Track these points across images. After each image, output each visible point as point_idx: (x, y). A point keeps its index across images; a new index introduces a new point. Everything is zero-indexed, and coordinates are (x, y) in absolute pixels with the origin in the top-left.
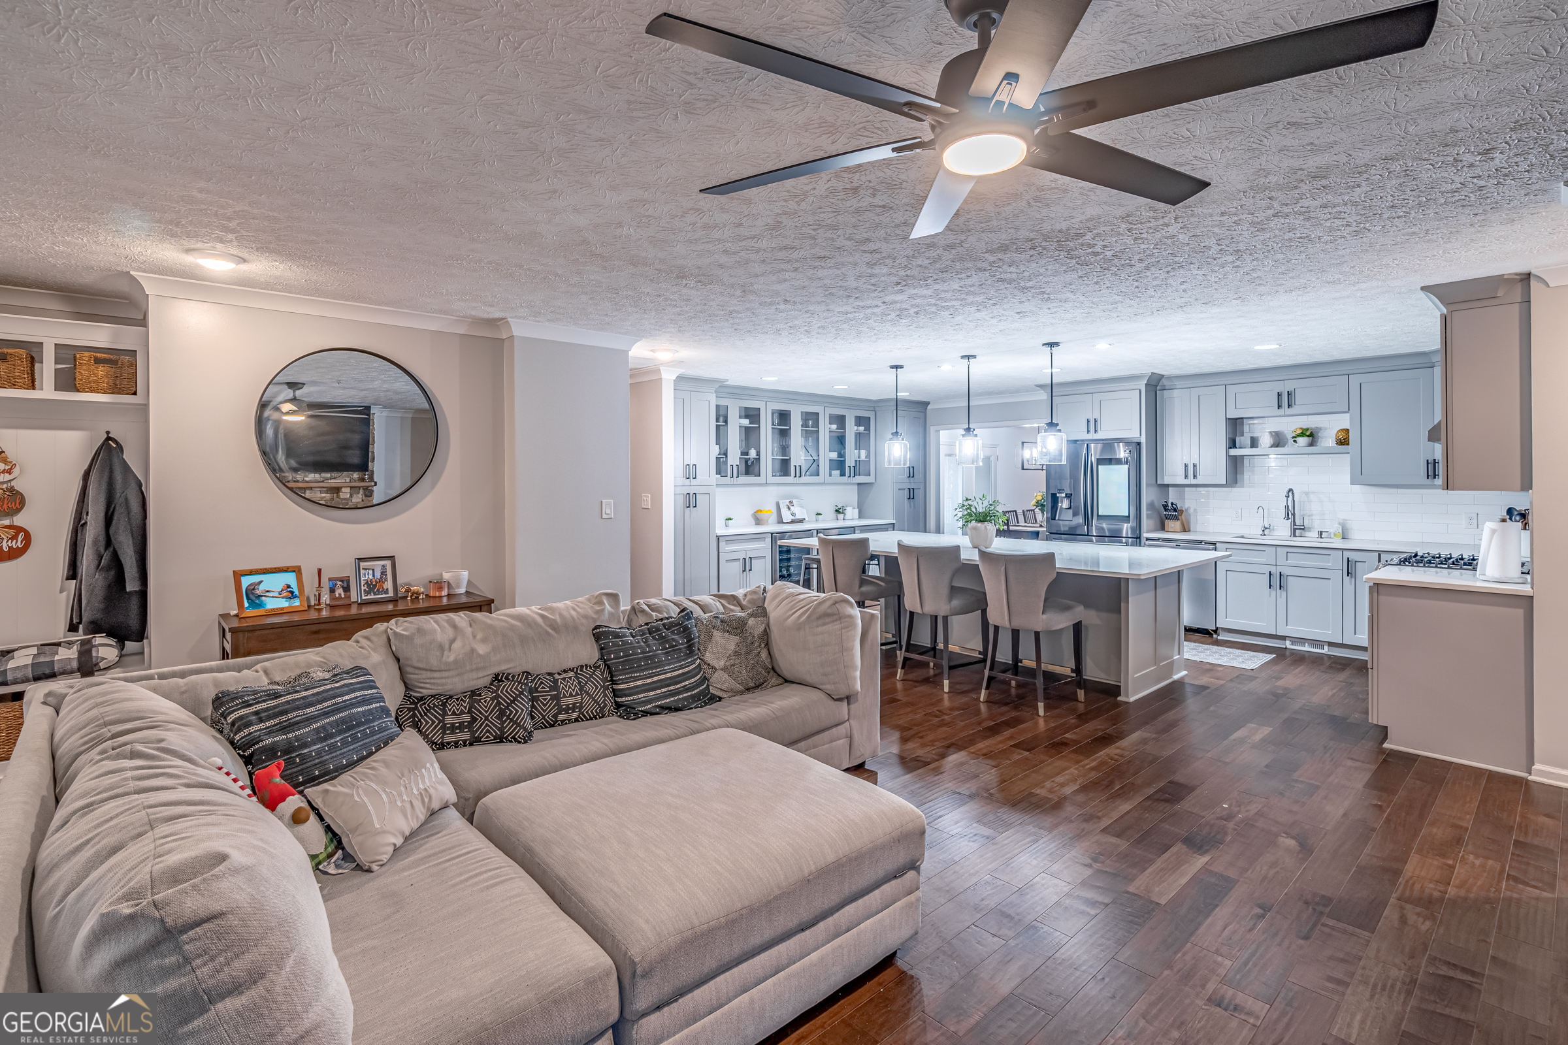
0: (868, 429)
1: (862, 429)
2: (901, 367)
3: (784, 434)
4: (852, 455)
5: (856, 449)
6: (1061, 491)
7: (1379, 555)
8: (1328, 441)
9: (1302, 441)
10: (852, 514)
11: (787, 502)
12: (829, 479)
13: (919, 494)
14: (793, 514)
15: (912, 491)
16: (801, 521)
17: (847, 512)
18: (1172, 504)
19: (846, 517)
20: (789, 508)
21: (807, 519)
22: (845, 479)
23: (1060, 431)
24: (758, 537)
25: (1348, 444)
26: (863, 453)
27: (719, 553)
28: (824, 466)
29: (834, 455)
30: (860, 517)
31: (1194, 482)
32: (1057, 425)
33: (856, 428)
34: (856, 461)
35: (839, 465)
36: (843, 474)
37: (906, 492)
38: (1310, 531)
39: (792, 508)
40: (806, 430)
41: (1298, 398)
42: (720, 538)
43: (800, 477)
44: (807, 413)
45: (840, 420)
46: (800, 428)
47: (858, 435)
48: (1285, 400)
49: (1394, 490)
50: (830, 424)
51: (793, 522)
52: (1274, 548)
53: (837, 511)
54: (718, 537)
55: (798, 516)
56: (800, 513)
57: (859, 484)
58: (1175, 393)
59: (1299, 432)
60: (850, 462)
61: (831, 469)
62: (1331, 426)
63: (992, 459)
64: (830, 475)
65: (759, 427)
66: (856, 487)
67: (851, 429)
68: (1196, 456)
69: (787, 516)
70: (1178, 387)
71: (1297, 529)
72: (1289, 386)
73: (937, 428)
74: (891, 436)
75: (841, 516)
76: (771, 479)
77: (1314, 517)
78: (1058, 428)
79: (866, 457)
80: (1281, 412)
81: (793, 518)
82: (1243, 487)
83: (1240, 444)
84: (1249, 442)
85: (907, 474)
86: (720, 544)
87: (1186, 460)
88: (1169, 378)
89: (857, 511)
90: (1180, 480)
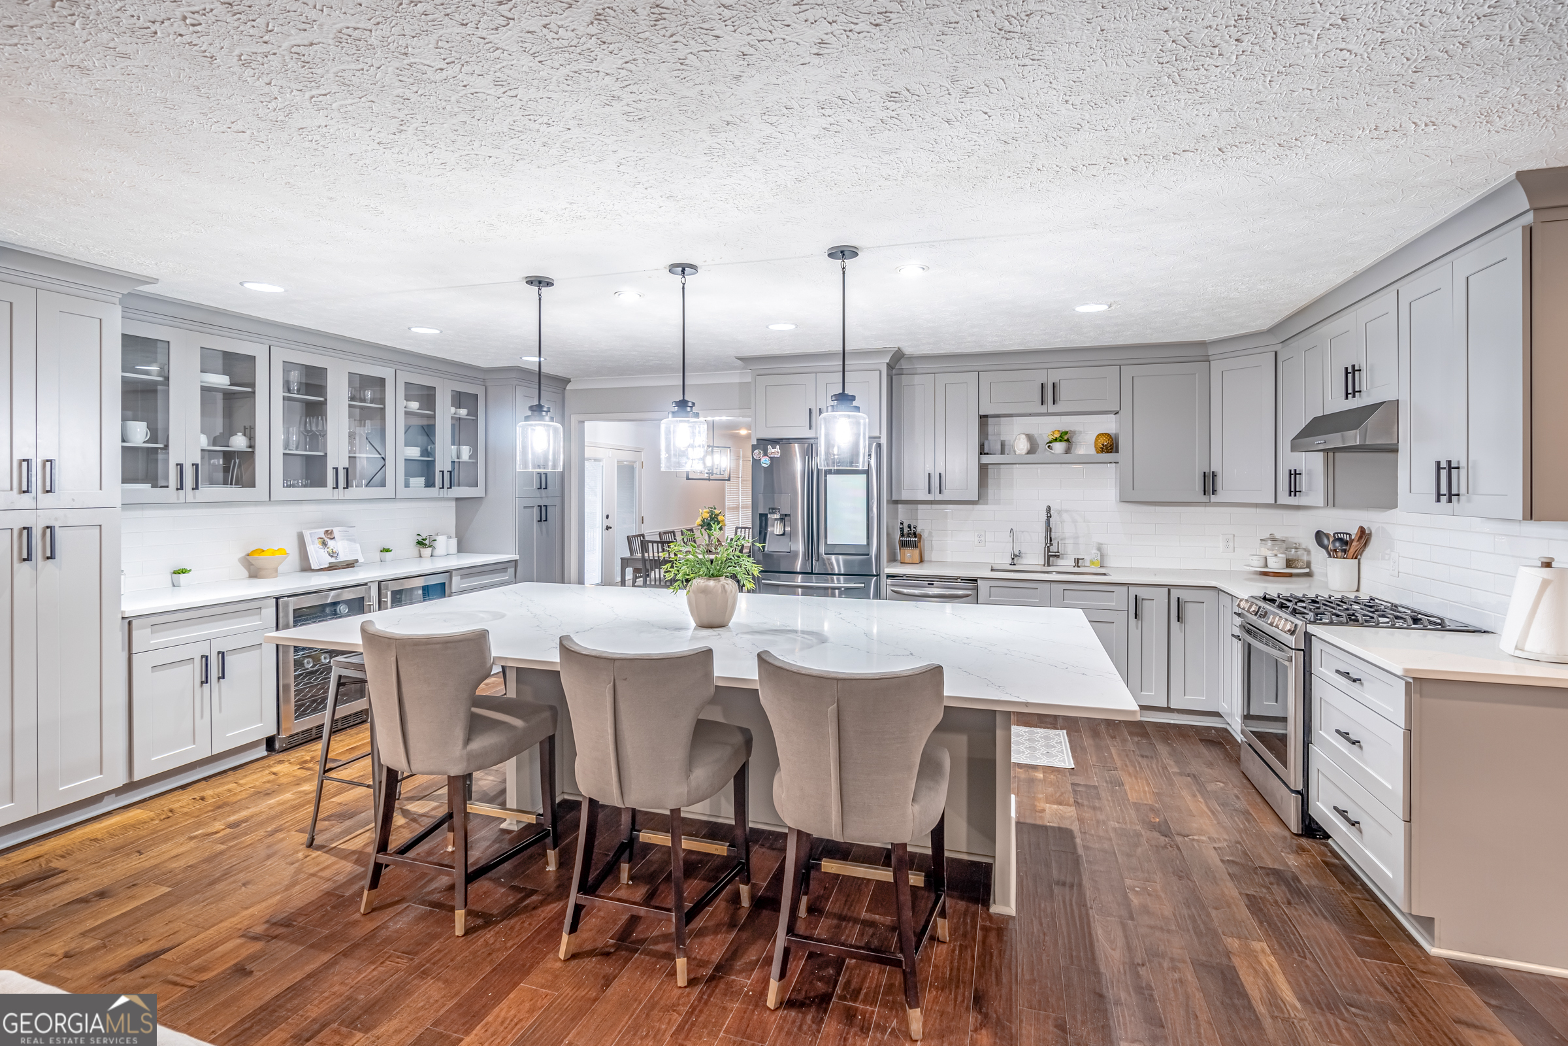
0: (474, 412)
1: (463, 412)
2: (549, 284)
3: (315, 410)
4: (445, 453)
5: (453, 443)
6: (773, 510)
7: (1169, 590)
8: (1086, 446)
9: (1059, 447)
10: (445, 544)
11: (321, 532)
12: (403, 492)
13: (553, 513)
14: (333, 554)
15: (543, 508)
16: (350, 565)
17: (436, 544)
18: (909, 527)
19: (436, 553)
20: (324, 544)
21: (361, 560)
22: (434, 492)
23: (857, 409)
24: (245, 607)
25: (1117, 451)
26: (466, 452)
27: (130, 654)
28: (395, 471)
29: (414, 452)
30: (461, 549)
31: (939, 497)
32: (853, 398)
33: (453, 410)
34: (453, 462)
35: (425, 469)
36: (430, 484)
37: (536, 511)
38: (1063, 559)
39: (331, 543)
40: (362, 408)
41: (1063, 393)
42: (134, 623)
43: (347, 487)
44: (362, 377)
45: (427, 397)
46: (346, 402)
47: (457, 422)
48: (1049, 394)
49: (1151, 508)
50: (407, 400)
51: (332, 568)
52: (1048, 586)
53: (421, 544)
54: (129, 623)
55: (344, 557)
56: (344, 549)
57: (457, 499)
58: (917, 379)
59: (1057, 435)
60: (442, 463)
61: (408, 475)
62: (1088, 430)
63: (637, 465)
64: (407, 485)
65: (254, 393)
66: (454, 504)
67: (445, 413)
68: (942, 464)
69: (318, 556)
70: (918, 371)
71: (1051, 556)
72: (1053, 376)
73: (581, 417)
74: (529, 413)
75: (427, 552)
76: (280, 492)
77: (1067, 542)
78: (855, 403)
79: (470, 457)
80: (1043, 409)
81: (333, 560)
82: (987, 504)
83: (989, 449)
84: (999, 447)
85: (536, 484)
86: (135, 633)
87: (929, 468)
88: (912, 358)
89: (454, 541)
90: (922, 495)
